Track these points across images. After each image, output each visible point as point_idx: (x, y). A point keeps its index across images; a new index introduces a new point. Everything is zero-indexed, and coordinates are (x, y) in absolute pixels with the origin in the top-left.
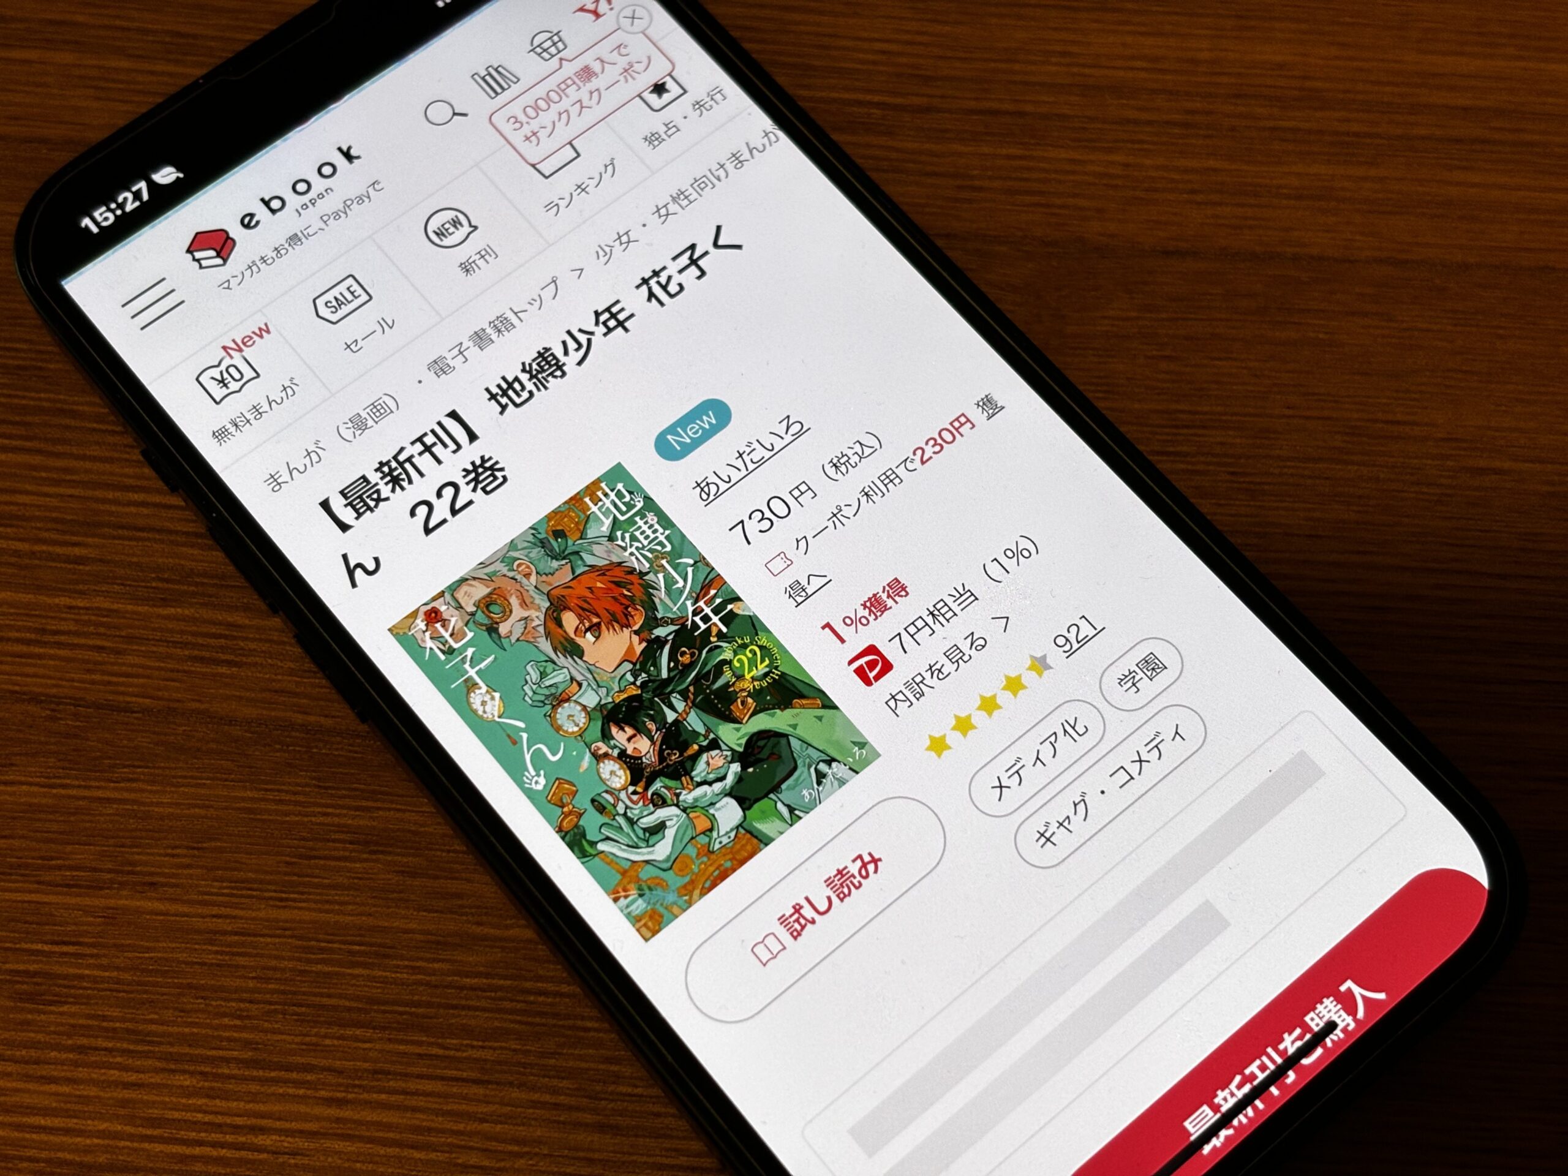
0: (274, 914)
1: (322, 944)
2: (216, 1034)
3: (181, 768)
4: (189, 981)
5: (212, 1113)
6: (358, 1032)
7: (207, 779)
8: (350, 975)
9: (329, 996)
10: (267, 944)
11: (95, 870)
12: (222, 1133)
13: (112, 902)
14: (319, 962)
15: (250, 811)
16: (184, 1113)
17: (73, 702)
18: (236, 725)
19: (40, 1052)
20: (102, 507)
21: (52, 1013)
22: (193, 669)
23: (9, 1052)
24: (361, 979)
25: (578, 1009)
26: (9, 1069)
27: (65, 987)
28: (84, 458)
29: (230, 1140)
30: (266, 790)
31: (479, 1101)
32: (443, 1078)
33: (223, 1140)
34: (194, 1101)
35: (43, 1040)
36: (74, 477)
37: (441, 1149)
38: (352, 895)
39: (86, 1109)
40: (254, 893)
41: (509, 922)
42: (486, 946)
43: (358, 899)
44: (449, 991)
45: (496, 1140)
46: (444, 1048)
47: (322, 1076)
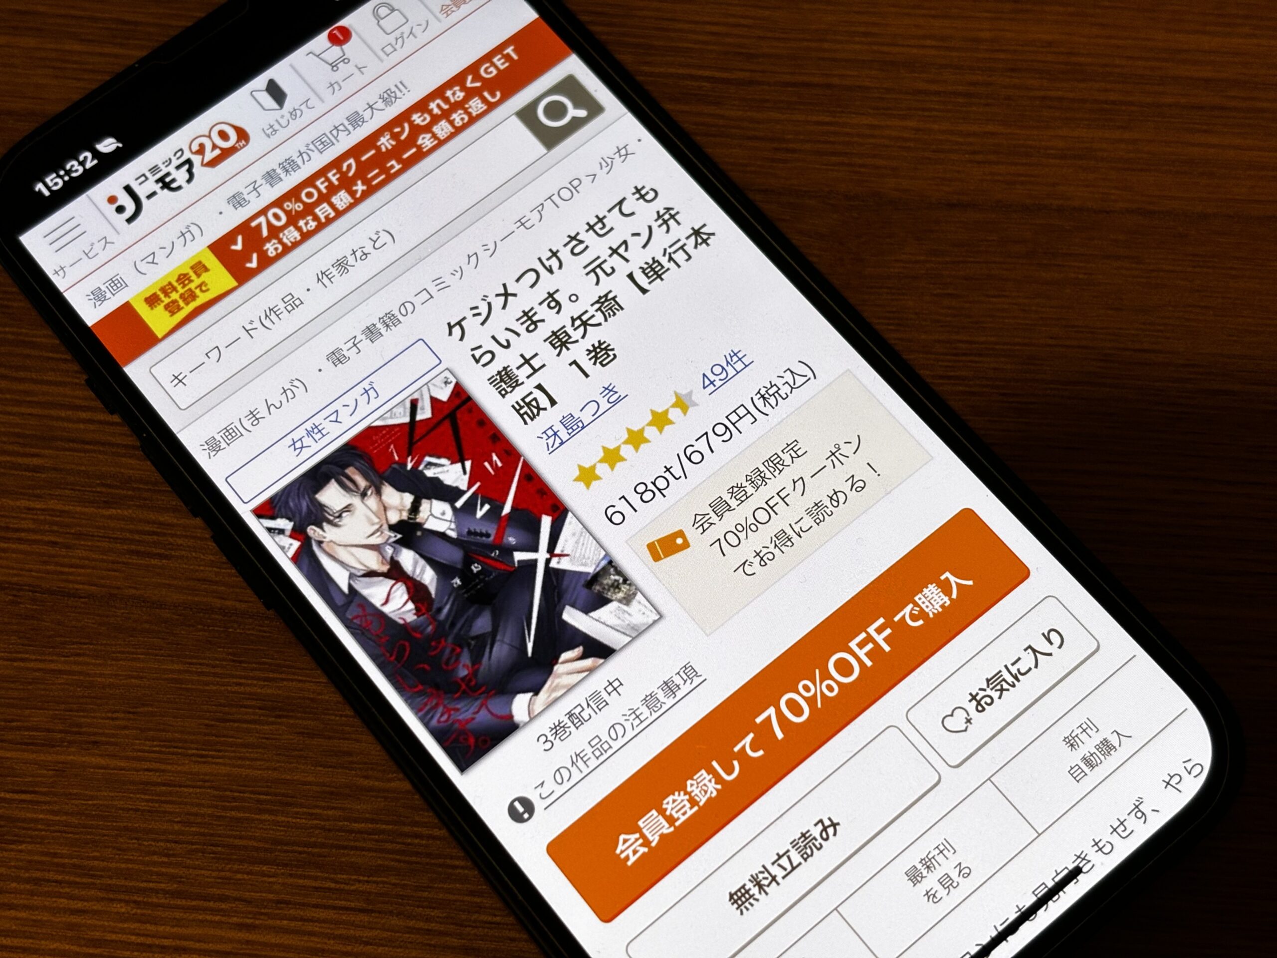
0: (196, 768)
1: (236, 794)
2: (147, 869)
3: (120, 645)
4: (125, 824)
5: (144, 935)
6: (264, 868)
7: (142, 654)
8: (257, 819)
9: (241, 838)
10: (190, 794)
11: (48, 730)
13: (62, 758)
14: (232, 809)
15: (175, 681)
16: (120, 936)
17: (31, 589)
18: (165, 609)
20: (55, 424)
22: (130, 561)
24: (267, 823)
25: (447, 850)
27: (24, 829)
28: (42, 382)
30: (191, 664)
31: (364, 927)
32: (334, 908)
34: (129, 925)
38: (260, 753)
40: (180, 751)
42: (373, 796)
43: (265, 756)
44: (340, 834)
46: (337, 882)
47: (234, 905)
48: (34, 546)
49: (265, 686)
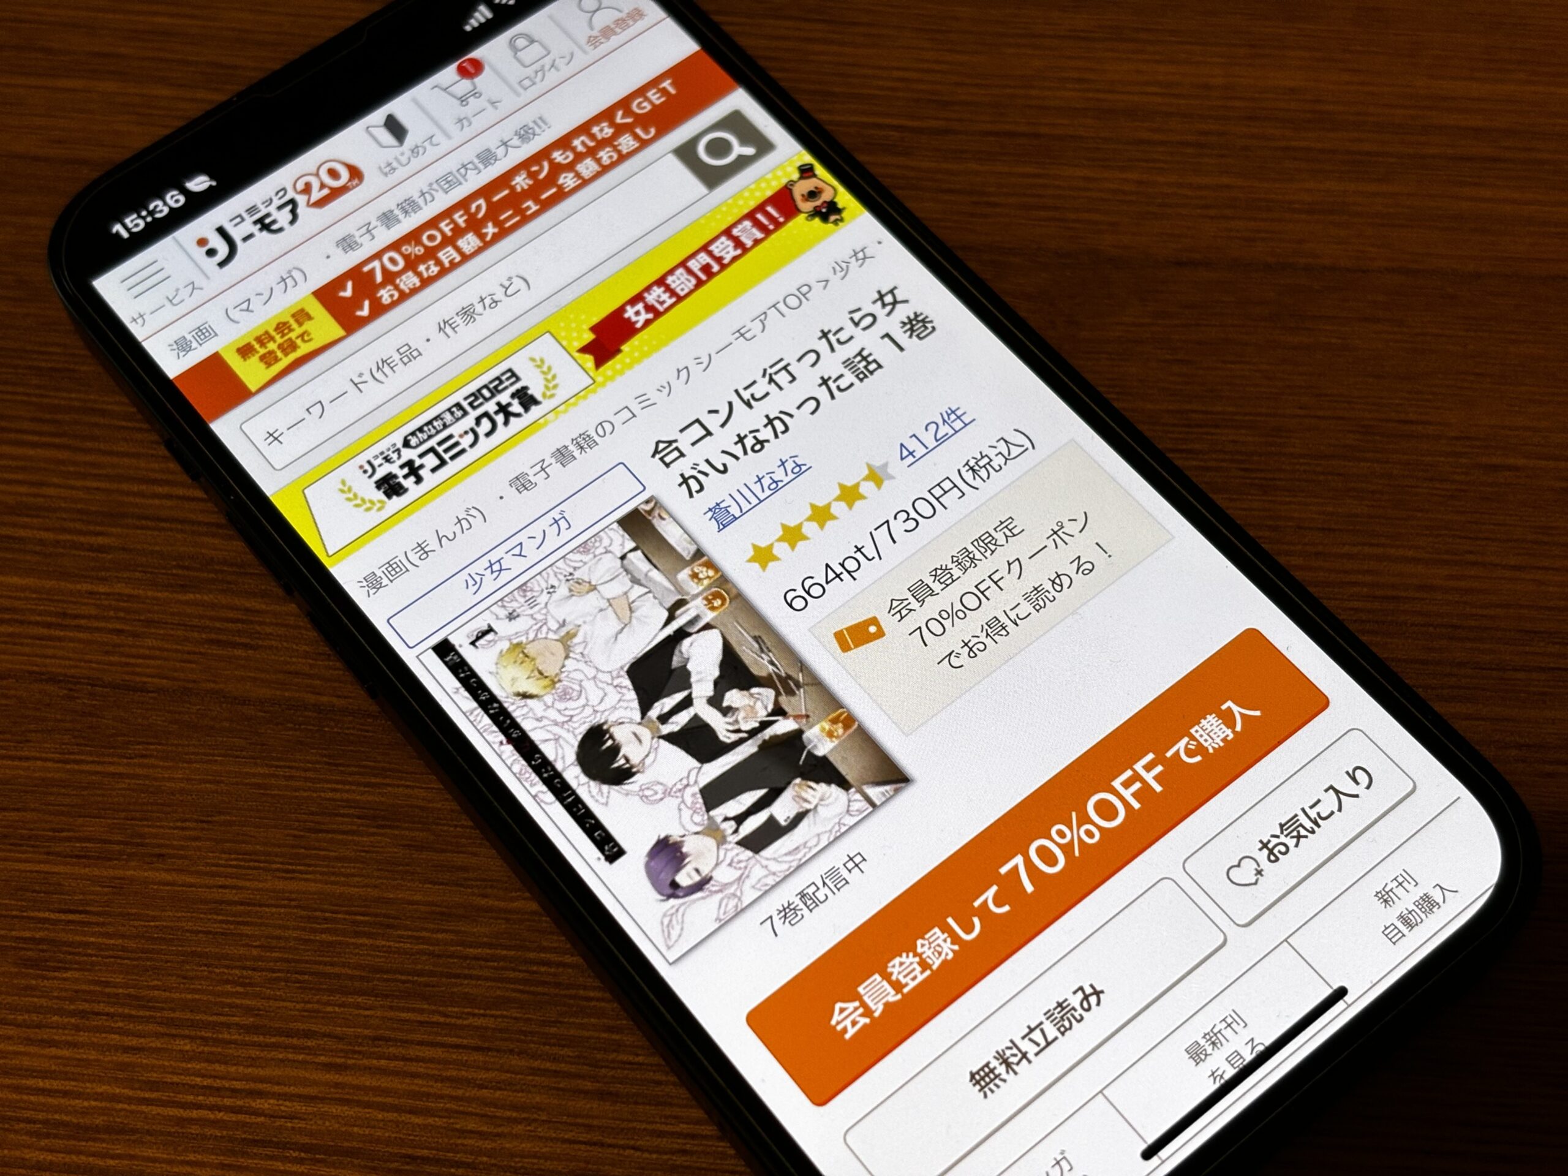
0: (280, 885)
1: (327, 915)
2: (218, 1000)
3: (194, 745)
4: (194, 949)
5: (211, 1077)
6: (360, 1000)
8: (353, 944)
9: (332, 964)
10: (273, 914)
11: (105, 842)
12: (219, 1096)
13: (119, 873)
14: (323, 931)
15: (258, 786)
16: (183, 1077)
17: (91, 682)
18: (248, 705)
19: (41, 1016)
20: (126, 499)
21: (55, 978)
22: (210, 651)
23: (13, 1017)
24: (364, 948)
25: (581, 979)
26: (11, 1033)
27: (70, 953)
28: (111, 453)
29: (228, 1104)
30: (277, 767)
31: (478, 1067)
32: (443, 1045)
33: (220, 1103)
34: (194, 1065)
35: (45, 1004)
36: (101, 472)
37: (440, 1114)
38: (358, 868)
39: (85, 1072)
41: (514, 894)
42: (491, 918)
43: (364, 871)
44: (452, 961)
45: (496, 1106)
46: (446, 1016)
47: (322, 1042)
48: (96, 635)
49: (365, 792)
